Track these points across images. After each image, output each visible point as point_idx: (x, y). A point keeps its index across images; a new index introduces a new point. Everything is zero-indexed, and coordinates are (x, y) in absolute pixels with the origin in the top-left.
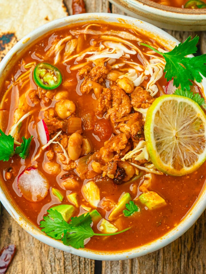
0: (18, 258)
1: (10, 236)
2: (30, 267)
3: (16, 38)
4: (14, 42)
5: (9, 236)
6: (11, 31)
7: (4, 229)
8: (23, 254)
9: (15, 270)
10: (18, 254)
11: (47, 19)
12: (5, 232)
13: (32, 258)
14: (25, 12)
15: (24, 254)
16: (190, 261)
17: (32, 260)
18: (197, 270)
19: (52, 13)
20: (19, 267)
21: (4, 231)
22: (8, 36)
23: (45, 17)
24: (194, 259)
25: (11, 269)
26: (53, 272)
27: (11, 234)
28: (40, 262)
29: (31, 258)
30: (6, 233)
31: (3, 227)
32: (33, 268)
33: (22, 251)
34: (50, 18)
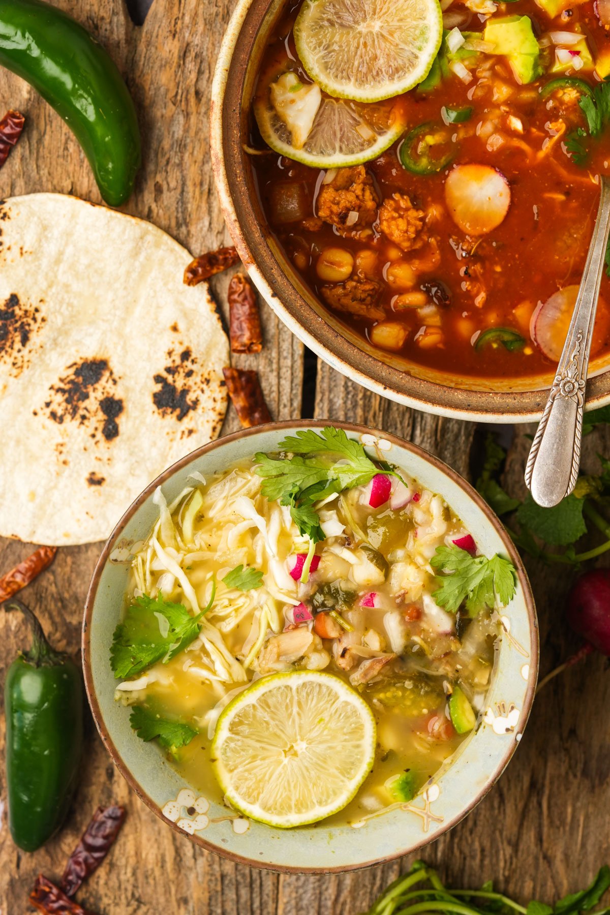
0: (127, 829)
1: (111, 783)
2: (152, 847)
3: (111, 373)
4: (107, 381)
5: (108, 783)
6: (100, 356)
7: (97, 768)
8: (137, 821)
9: (122, 851)
10: (128, 821)
11: (175, 329)
12: (100, 775)
13: (156, 828)
14: (128, 310)
15: (140, 819)
16: (456, 840)
17: (156, 833)
18: (468, 859)
19: (185, 315)
20: (130, 847)
21: (98, 772)
22: (94, 367)
23: (170, 324)
24: (464, 837)
25: (114, 850)
26: (197, 857)
27: (113, 781)
28: (170, 837)
29: (153, 830)
30: (103, 778)
31: (96, 764)
32: (159, 848)
33: (136, 815)
34: (181, 327)
